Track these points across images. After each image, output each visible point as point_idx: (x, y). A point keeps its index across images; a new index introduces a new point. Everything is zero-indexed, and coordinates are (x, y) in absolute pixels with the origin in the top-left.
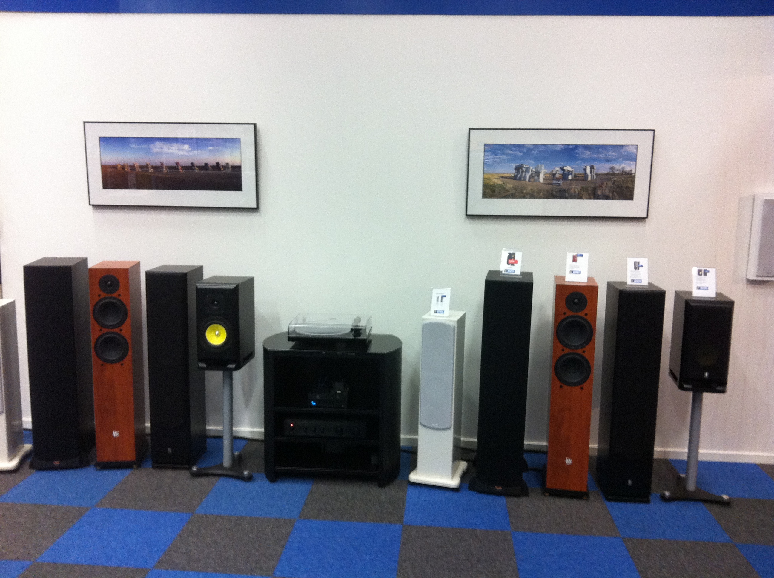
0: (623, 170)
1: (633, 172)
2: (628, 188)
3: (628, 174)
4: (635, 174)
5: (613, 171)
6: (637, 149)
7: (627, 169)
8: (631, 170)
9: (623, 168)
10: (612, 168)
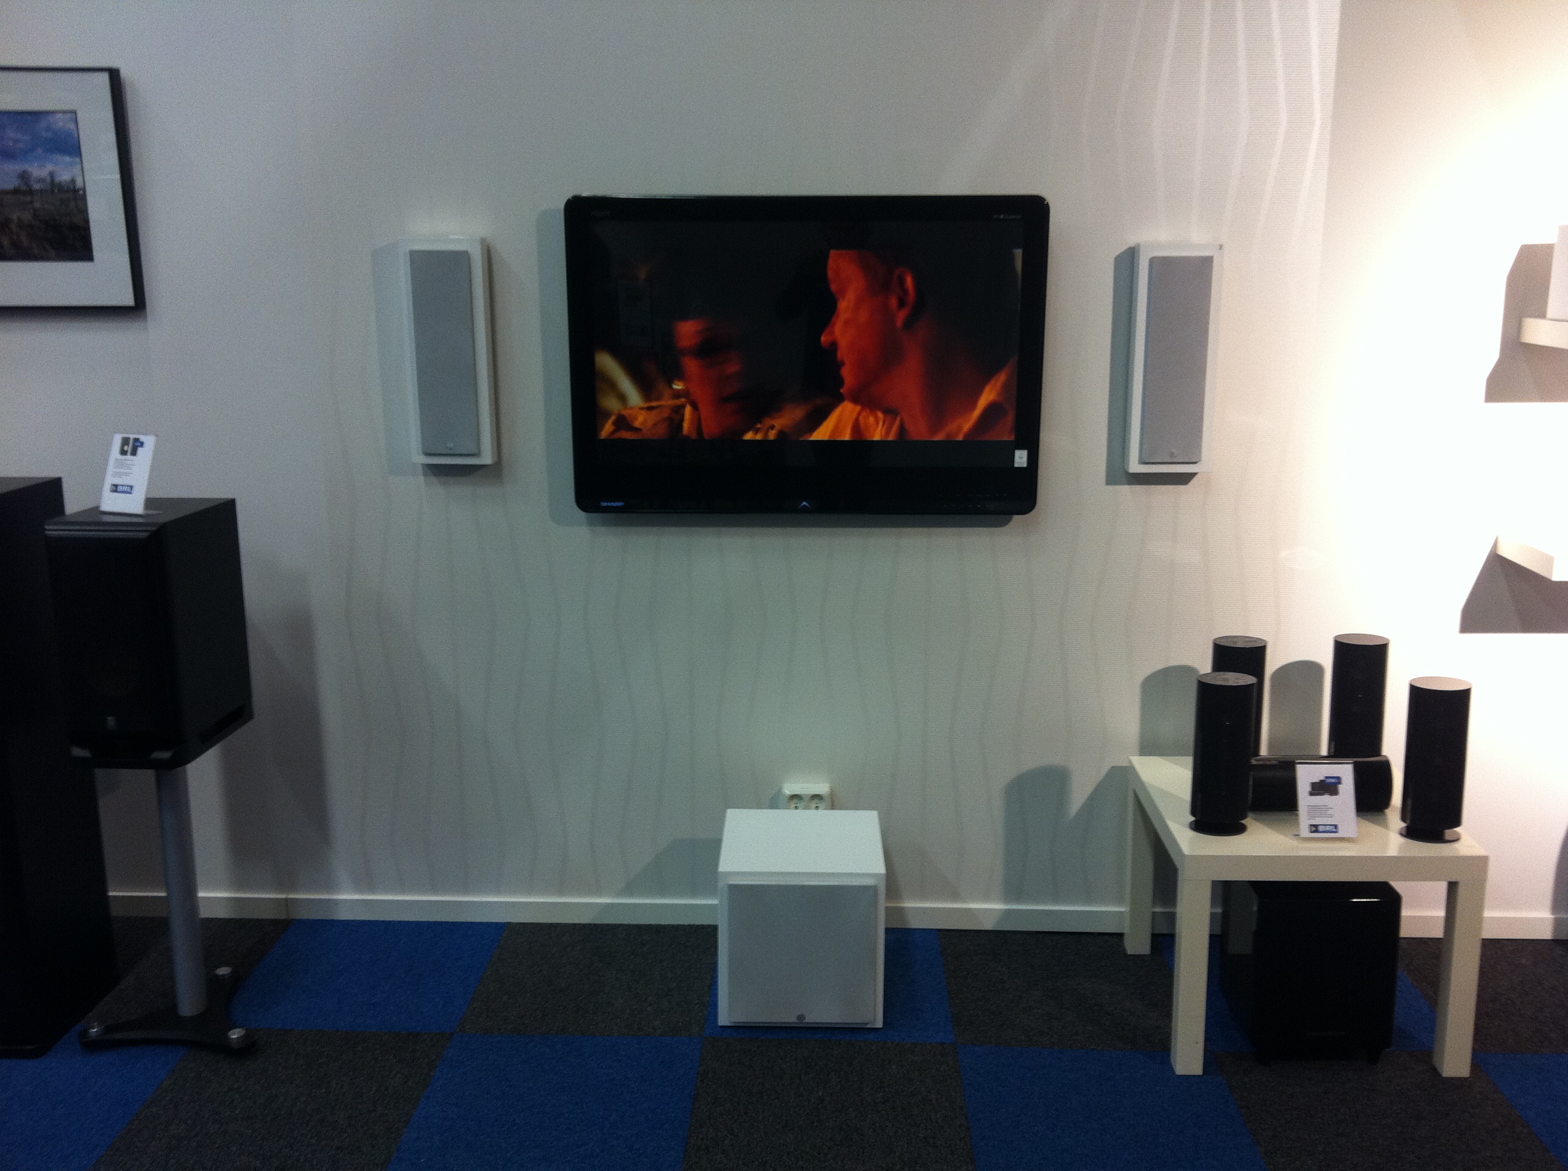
0: (52, 181)
1: (79, 184)
2: (73, 228)
3: (68, 191)
4: (84, 190)
5: (26, 184)
6: (76, 122)
7: (64, 176)
8: (73, 181)
9: (52, 175)
10: (24, 176)
